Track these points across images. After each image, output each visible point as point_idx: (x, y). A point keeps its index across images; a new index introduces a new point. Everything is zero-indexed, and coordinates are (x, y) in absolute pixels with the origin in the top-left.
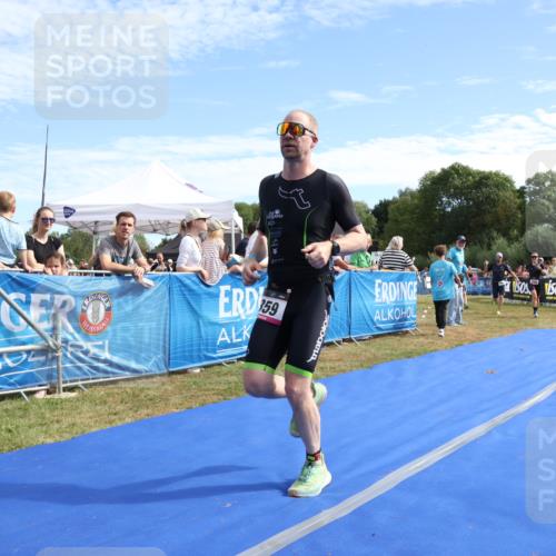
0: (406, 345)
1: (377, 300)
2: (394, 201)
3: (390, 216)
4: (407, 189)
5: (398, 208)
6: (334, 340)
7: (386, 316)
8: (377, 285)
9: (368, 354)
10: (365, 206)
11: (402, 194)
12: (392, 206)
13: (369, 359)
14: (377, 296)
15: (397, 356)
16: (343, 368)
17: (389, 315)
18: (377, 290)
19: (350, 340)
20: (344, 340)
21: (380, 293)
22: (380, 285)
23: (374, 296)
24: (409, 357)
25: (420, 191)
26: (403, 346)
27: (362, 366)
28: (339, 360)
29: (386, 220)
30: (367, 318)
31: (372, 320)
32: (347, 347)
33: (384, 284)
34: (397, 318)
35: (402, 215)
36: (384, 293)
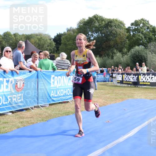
0: (67, 108)
1: (52, 86)
2: (64, 34)
3: (62, 42)
4: (71, 28)
5: (66, 38)
6: (29, 107)
7: (56, 94)
8: (52, 78)
9: (47, 114)
10: (49, 36)
11: (68, 30)
12: (63, 37)
13: (47, 116)
14: (52, 83)
15: (61, 115)
16: (33, 121)
17: (58, 93)
18: (52, 80)
19: (38, 107)
20: (35, 107)
21: (54, 82)
22: (54, 78)
23: (50, 84)
24: (68, 115)
25: (77, 29)
26: (65, 109)
27: (43, 120)
28: (31, 118)
29: (60, 44)
30: (47, 95)
31: (50, 96)
32: (36, 111)
33: (56, 77)
34: (62, 95)
35: (68, 41)
36: (56, 82)
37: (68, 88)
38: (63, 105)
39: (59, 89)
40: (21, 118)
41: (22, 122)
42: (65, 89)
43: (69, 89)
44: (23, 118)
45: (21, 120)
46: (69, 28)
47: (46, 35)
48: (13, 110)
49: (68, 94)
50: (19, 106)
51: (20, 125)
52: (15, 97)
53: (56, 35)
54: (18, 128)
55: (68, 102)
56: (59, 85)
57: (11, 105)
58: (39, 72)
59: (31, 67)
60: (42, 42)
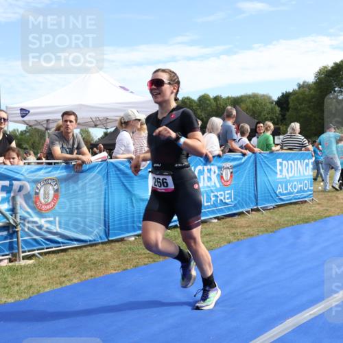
0: (305, 212)
1: (279, 176)
2: (294, 93)
3: (291, 105)
4: (304, 82)
5: (298, 99)
6: (244, 210)
7: (286, 189)
8: (278, 164)
9: (273, 222)
10: (270, 98)
11: (300, 87)
12: (292, 97)
13: (273, 225)
14: (279, 172)
16: (252, 233)
17: (289, 187)
18: (279, 168)
19: (257, 210)
20: (252, 210)
21: (281, 171)
22: (281, 164)
23: (277, 173)
24: (307, 222)
25: (315, 83)
26: (302, 214)
27: (267, 231)
28: (248, 227)
29: (288, 109)
30: (271, 191)
31: (275, 193)
32: (255, 215)
33: (284, 162)
34: (295, 191)
35: (300, 104)
36: (285, 170)
37: (305, 179)
38: (298, 206)
39: (289, 181)
40: (232, 227)
41: (234, 234)
42: (300, 181)
43: (306, 182)
44: (236, 227)
45: (234, 231)
46: (301, 83)
47: (264, 95)
48: (219, 215)
49: (306, 189)
50: (230, 208)
51: (231, 238)
52: (221, 195)
53: (280, 95)
54: (229, 242)
55: (306, 202)
56: (291, 175)
57: (216, 206)
58: (258, 155)
60: (258, 107)
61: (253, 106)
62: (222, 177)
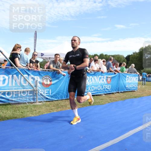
0: (135, 94)
1: (127, 82)
2: (132, 55)
3: (130, 59)
4: (135, 52)
5: (132, 57)
6: (114, 92)
8: (127, 77)
9: (124, 97)
10: (123, 56)
11: (134, 53)
12: (131, 57)
14: (127, 80)
15: (132, 97)
16: (117, 100)
17: (130, 86)
18: (127, 79)
19: (118, 93)
20: (117, 92)
21: (128, 80)
22: (128, 78)
23: (126, 80)
24: (136, 98)
25: (139, 53)
26: (134, 95)
27: (122, 100)
28: (115, 98)
29: (129, 61)
30: (124, 86)
32: (117, 94)
33: (129, 77)
34: (132, 87)
35: (133, 59)
36: (129, 80)
38: (132, 92)
39: (130, 84)
40: (110, 97)
41: (110, 100)
42: (134, 84)
45: (110, 99)
46: (134, 52)
47: (121, 55)
48: (105, 93)
49: (135, 87)
50: (109, 91)
51: (110, 101)
52: (107, 86)
53: (127, 56)
54: (109, 102)
55: (135, 91)
56: (131, 82)
57: (105, 90)
58: (121, 74)
59: (116, 71)
61: (118, 58)
62: (107, 80)
